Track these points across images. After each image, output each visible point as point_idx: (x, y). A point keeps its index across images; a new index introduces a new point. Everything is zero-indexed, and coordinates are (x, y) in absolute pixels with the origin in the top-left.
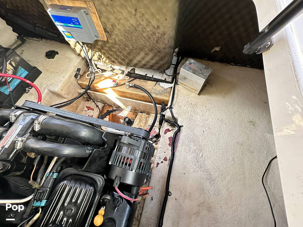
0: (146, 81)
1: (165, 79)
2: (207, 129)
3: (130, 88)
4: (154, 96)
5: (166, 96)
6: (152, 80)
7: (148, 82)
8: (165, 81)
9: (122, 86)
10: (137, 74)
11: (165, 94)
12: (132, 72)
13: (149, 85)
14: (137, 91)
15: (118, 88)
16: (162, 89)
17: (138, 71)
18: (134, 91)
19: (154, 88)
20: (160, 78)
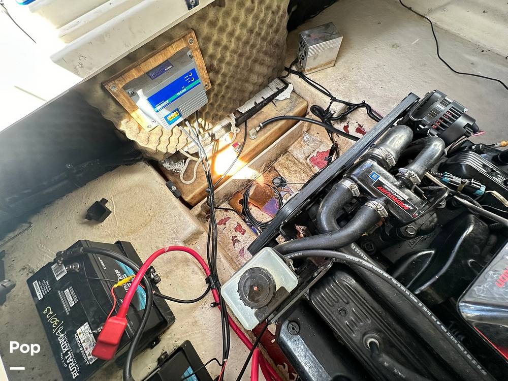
0: (260, 112)
1: (277, 88)
3: (259, 134)
4: (291, 114)
5: (301, 102)
6: (266, 105)
7: (263, 110)
8: (280, 91)
9: (246, 143)
10: (246, 113)
11: (297, 102)
12: (238, 116)
13: (269, 111)
14: (269, 130)
15: (246, 150)
16: (286, 101)
17: (244, 109)
18: (267, 133)
19: (278, 108)
20: (272, 93)
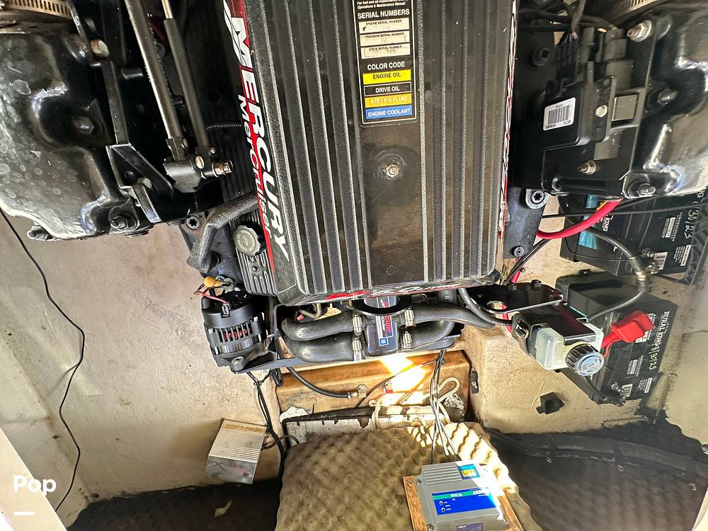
0: (335, 409)
1: (298, 425)
2: (187, 371)
3: (355, 387)
4: (306, 388)
5: (283, 394)
6: (323, 413)
7: (330, 409)
8: (297, 420)
9: (374, 385)
10: (354, 417)
11: (288, 397)
12: (364, 419)
13: (325, 404)
14: (341, 385)
15: (379, 378)
16: (298, 405)
17: (354, 423)
18: (346, 384)
19: (314, 402)
20: (309, 423)
